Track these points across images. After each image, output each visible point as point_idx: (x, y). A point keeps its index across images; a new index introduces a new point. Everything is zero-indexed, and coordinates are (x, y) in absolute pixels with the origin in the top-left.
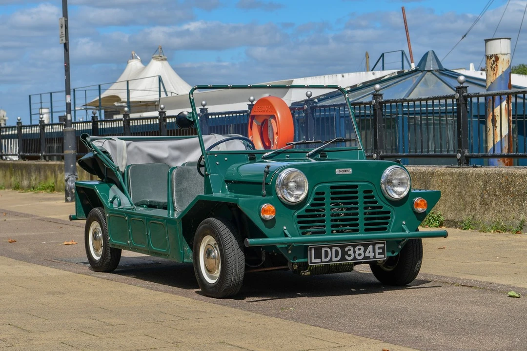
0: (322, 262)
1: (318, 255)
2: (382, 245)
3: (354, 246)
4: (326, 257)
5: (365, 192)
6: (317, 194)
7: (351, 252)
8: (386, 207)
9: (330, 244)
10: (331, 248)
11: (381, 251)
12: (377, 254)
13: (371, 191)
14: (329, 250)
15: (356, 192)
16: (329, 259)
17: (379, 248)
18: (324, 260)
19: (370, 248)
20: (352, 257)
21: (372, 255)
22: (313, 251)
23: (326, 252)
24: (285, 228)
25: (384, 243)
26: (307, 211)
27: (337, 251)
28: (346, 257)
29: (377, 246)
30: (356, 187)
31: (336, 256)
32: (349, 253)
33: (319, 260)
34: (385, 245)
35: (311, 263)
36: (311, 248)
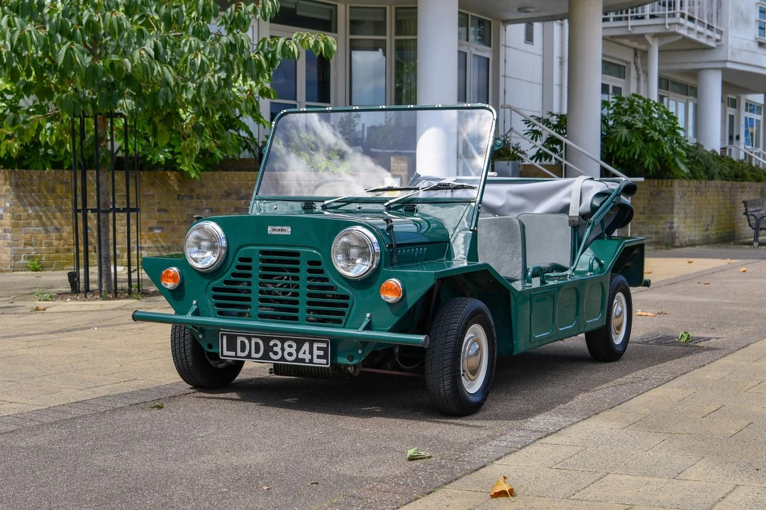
0: (236, 356)
1: (232, 347)
2: (324, 345)
3: (283, 341)
4: (243, 350)
5: (310, 263)
6: (241, 260)
7: (277, 349)
8: (344, 289)
9: (249, 332)
10: (249, 338)
11: (321, 353)
12: (315, 357)
13: (319, 263)
14: (246, 341)
15: (297, 262)
16: (246, 353)
17: (319, 349)
18: (240, 354)
19: (306, 346)
20: (279, 356)
21: (307, 357)
22: (225, 340)
23: (243, 344)
24: (194, 302)
25: (327, 342)
26: (226, 282)
27: (257, 345)
28: (271, 354)
29: (316, 345)
30: (297, 254)
31: (257, 351)
32: (275, 349)
33: (233, 354)
34: (328, 345)
35: (223, 356)
36: (222, 335)
